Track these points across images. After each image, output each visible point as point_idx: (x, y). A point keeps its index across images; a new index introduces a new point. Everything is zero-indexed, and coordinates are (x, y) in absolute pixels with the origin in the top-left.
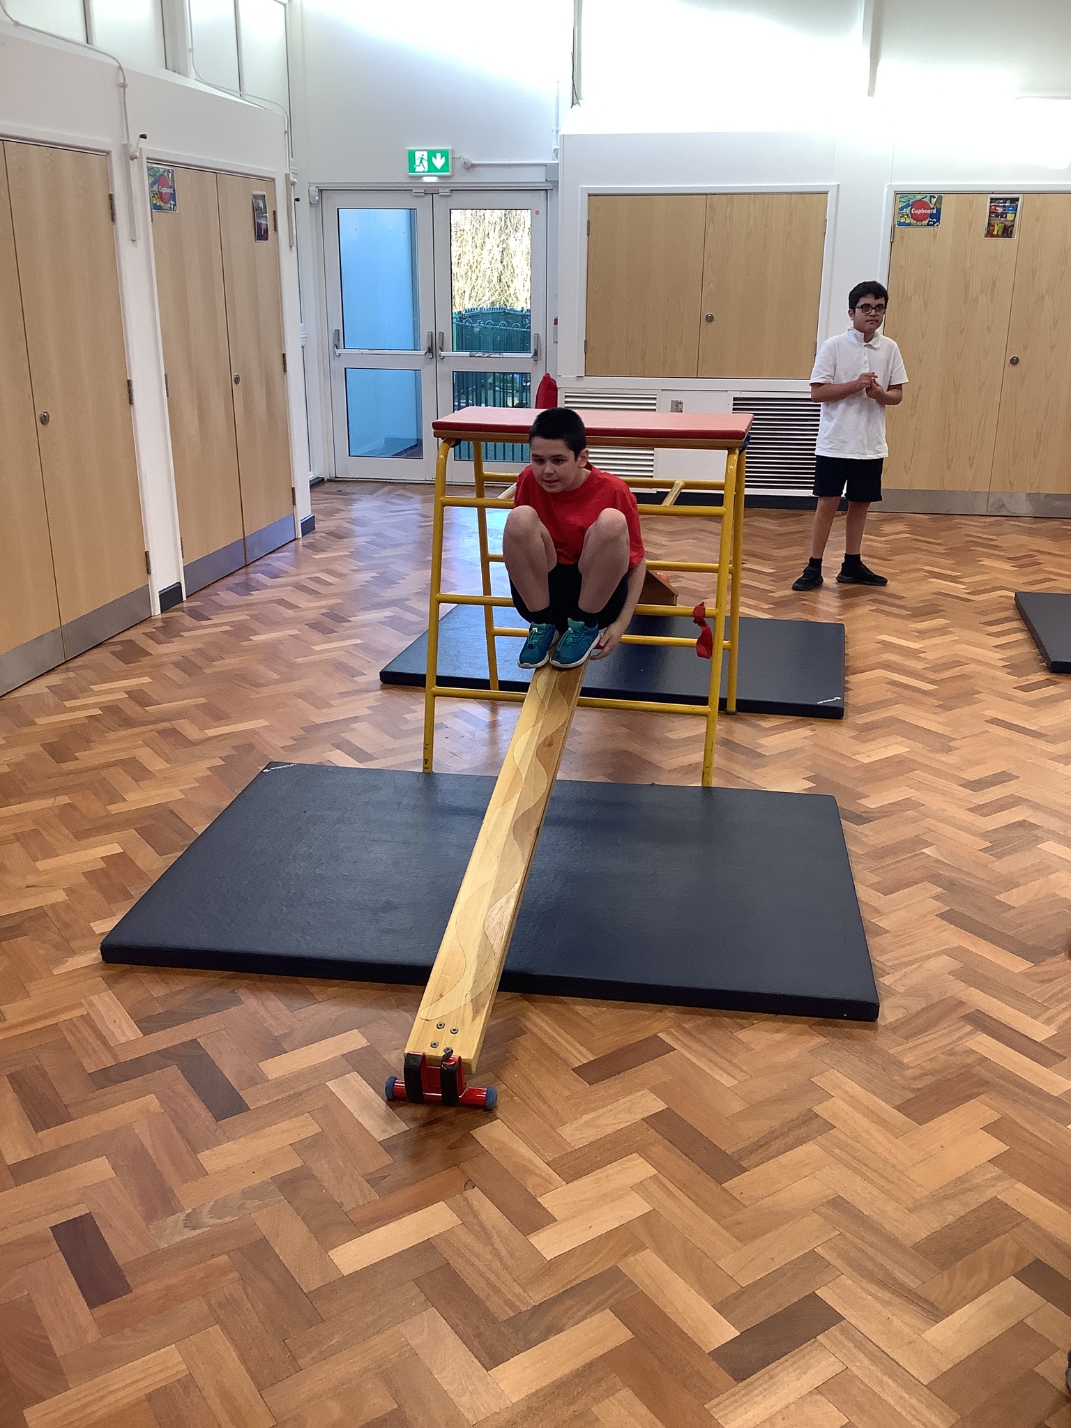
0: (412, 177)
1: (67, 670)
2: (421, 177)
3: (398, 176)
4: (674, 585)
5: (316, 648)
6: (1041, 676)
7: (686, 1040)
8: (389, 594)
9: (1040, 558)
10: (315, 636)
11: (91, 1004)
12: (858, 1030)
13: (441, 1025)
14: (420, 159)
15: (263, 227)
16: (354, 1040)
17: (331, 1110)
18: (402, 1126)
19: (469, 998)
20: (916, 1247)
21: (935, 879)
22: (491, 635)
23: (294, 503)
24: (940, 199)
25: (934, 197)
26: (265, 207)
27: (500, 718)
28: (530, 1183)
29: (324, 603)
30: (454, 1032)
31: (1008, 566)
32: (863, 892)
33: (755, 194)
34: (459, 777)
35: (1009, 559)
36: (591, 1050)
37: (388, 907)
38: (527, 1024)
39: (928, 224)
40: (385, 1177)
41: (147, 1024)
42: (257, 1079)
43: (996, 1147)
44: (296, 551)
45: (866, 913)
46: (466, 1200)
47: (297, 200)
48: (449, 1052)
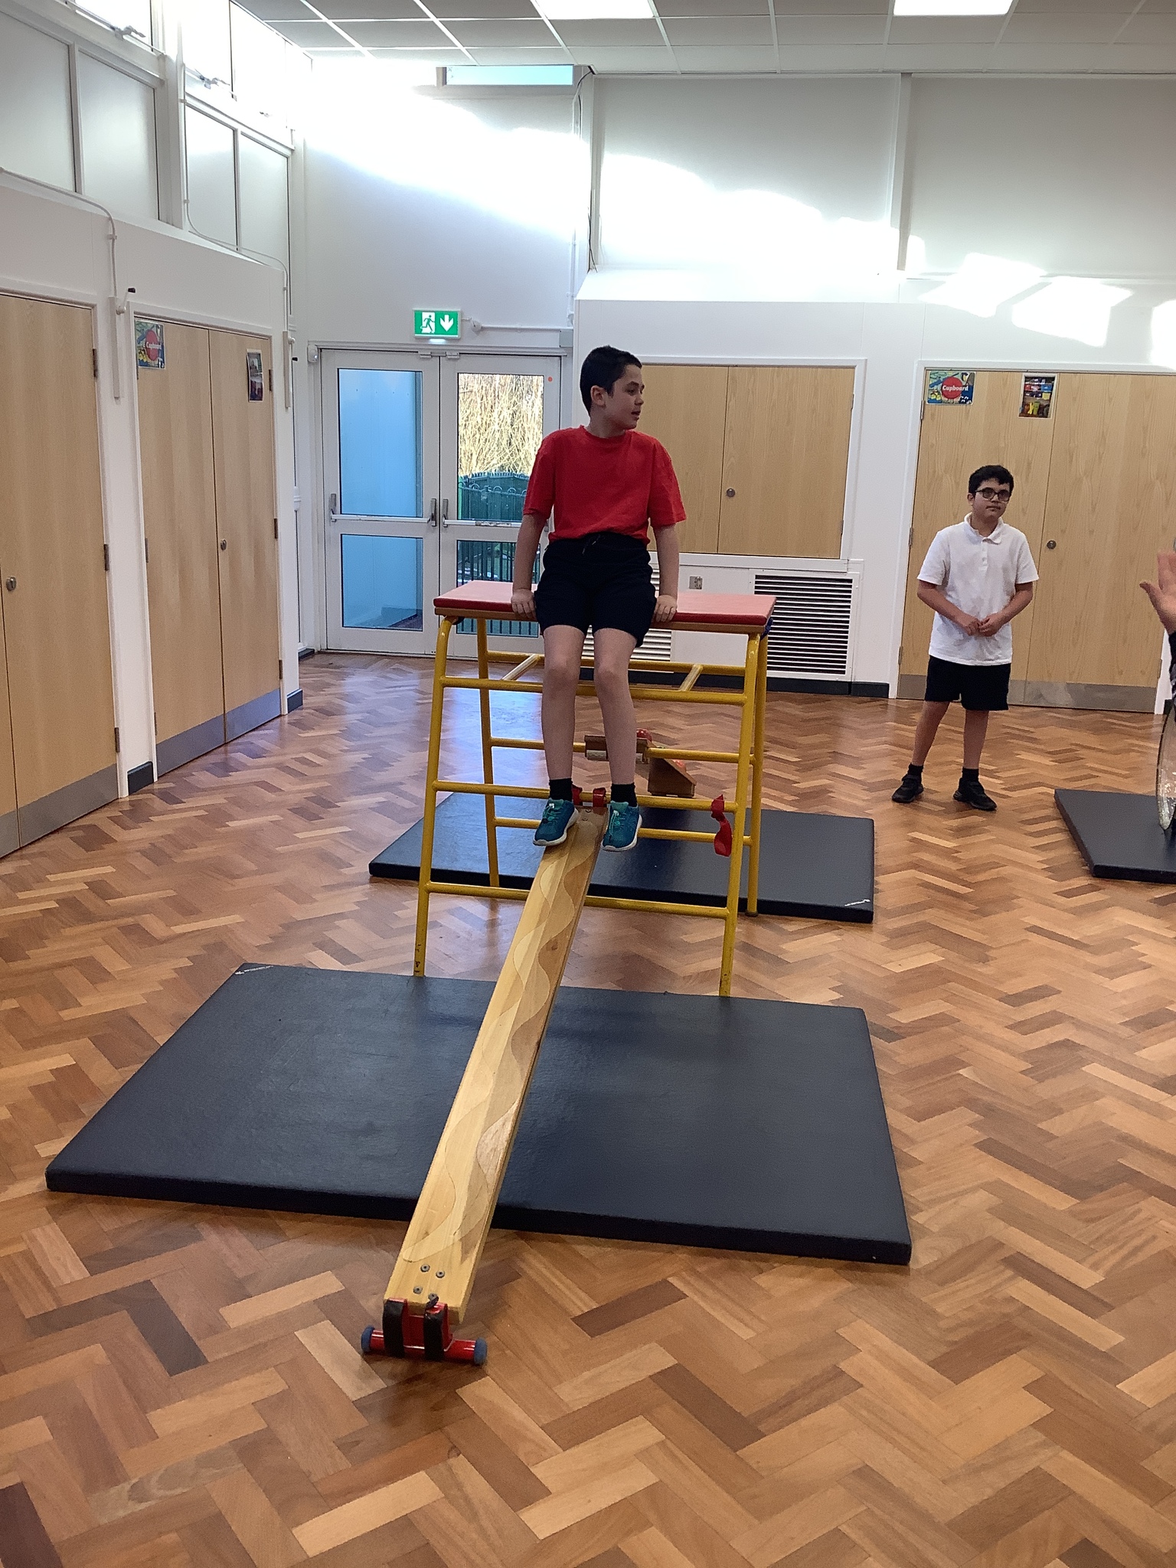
0: (417, 338)
1: (22, 858)
2: (429, 338)
3: (403, 337)
4: (691, 773)
5: (300, 835)
6: (1084, 881)
7: (700, 1285)
8: (382, 777)
9: (1082, 752)
10: (298, 822)
11: (33, 1239)
12: (887, 1274)
13: (425, 1267)
14: (427, 320)
15: (258, 386)
16: (328, 1284)
17: (299, 1364)
18: (380, 1384)
19: (457, 1237)
20: (951, 1524)
21: (971, 1103)
22: (492, 825)
23: (281, 677)
24: (972, 376)
25: (967, 375)
26: (260, 365)
27: (500, 917)
28: (522, 1452)
29: (308, 786)
30: (441, 1275)
31: (1047, 761)
32: (895, 1119)
33: (779, 366)
34: (455, 982)
35: (1049, 753)
36: (593, 1297)
37: (370, 1130)
38: (523, 1265)
39: (960, 402)
40: (357, 1443)
41: (95, 1262)
42: (217, 1327)
43: (1039, 1409)
44: (281, 729)
45: (896, 1142)
46: (450, 1469)
47: (295, 359)
48: (434, 1299)
